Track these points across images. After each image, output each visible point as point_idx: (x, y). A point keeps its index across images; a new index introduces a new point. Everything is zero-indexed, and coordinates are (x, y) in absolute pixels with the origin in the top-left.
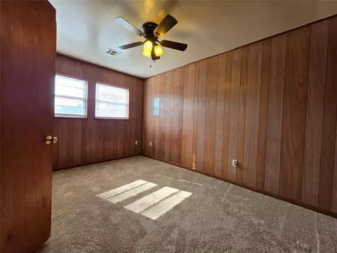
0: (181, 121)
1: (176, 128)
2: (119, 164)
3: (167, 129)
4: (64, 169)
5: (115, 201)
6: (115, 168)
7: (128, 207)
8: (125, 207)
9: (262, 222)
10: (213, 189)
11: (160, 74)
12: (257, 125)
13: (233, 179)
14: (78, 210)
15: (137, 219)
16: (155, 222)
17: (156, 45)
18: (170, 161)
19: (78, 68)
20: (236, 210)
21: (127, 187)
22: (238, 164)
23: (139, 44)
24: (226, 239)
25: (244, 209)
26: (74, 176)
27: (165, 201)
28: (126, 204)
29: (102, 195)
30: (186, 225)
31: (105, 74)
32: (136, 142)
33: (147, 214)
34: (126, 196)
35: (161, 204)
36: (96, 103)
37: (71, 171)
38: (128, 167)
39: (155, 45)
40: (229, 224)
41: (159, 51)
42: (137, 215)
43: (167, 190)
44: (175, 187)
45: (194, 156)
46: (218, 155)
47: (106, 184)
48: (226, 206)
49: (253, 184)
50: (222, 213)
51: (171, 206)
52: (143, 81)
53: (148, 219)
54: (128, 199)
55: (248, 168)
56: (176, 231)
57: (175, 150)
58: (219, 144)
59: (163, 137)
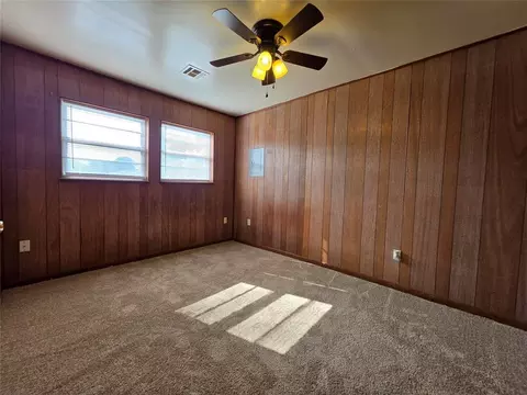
0: (302, 185)
1: (293, 197)
2: (202, 255)
3: (278, 199)
4: (114, 265)
5: (210, 320)
6: (195, 263)
7: (235, 331)
8: (229, 331)
9: (461, 355)
10: (364, 298)
11: (265, 109)
12: (438, 194)
13: (394, 281)
14: (153, 338)
15: (254, 352)
16: (285, 357)
17: (277, 59)
18: (282, 250)
19: (134, 99)
20: (412, 335)
21: (223, 295)
22: (402, 257)
23: (247, 56)
24: (411, 387)
25: (424, 332)
26: (132, 277)
27: (293, 319)
28: (229, 327)
29: (184, 310)
30: (336, 362)
31: (176, 108)
32: (225, 219)
33: (268, 344)
34: (225, 312)
35: (287, 326)
36: (163, 156)
37: (124, 268)
38: (217, 260)
39: (275, 59)
40: (408, 360)
41: (280, 69)
42: (251, 344)
43: (291, 301)
44: (301, 294)
45: (325, 243)
46: (368, 242)
47: (188, 291)
48: (394, 329)
49: (429, 289)
50: (390, 340)
51: (305, 329)
52: (235, 120)
53: (272, 353)
54: (229, 318)
55: (420, 263)
56: (324, 374)
57: (291, 233)
58: (369, 224)
59: (269, 211)
